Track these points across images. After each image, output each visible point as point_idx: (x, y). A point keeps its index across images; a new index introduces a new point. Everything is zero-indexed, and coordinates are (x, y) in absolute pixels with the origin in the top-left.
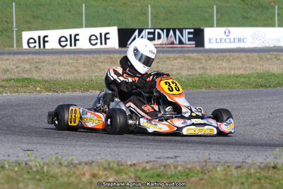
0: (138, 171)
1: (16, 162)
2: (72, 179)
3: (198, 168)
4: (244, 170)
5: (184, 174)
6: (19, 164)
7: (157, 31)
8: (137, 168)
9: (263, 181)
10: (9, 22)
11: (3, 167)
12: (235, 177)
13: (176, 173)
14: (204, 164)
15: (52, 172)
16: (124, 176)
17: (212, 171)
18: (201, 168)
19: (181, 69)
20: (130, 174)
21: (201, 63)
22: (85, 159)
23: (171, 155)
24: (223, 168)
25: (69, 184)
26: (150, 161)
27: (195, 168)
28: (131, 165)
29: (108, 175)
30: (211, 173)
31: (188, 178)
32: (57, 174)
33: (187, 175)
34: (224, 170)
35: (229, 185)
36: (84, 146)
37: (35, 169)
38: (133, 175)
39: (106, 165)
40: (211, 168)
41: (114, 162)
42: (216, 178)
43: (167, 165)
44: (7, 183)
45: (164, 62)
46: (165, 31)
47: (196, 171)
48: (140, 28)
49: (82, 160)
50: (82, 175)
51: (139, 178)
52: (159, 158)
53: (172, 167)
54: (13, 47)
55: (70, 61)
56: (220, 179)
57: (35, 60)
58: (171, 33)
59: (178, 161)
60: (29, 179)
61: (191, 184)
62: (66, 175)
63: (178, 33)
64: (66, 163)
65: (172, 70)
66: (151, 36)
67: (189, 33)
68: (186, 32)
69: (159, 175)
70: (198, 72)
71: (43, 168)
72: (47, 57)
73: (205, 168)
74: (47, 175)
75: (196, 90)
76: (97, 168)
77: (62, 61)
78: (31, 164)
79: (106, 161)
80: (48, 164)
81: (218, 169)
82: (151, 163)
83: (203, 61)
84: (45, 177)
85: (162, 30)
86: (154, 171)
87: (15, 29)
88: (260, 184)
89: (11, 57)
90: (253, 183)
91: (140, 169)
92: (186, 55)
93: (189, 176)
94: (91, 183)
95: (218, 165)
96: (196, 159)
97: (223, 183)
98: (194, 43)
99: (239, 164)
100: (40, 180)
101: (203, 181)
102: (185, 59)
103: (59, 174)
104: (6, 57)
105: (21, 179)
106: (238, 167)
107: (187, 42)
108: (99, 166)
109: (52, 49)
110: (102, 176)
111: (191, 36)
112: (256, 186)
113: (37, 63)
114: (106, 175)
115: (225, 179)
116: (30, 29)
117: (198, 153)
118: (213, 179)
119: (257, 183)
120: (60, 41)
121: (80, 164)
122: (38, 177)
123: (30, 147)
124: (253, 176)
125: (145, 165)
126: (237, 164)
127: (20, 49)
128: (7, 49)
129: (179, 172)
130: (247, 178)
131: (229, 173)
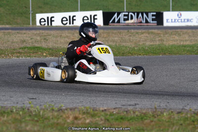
0: (107, 115)
1: (22, 107)
2: (60, 121)
3: (151, 113)
4: (183, 115)
5: (140, 117)
6: (23, 109)
7: (130, 14)
8: (107, 112)
9: (196, 123)
10: (27, 7)
11: (12, 112)
12: (176, 120)
13: (134, 117)
14: (155, 110)
15: (46, 115)
16: (97, 119)
17: (160, 115)
18: (153, 113)
19: (146, 40)
20: (102, 117)
21: (160, 36)
22: (71, 106)
23: (133, 103)
24: (168, 113)
25: (58, 124)
26: (117, 108)
27: (149, 113)
28: (103, 111)
29: (86, 118)
30: (159, 117)
31: (142, 120)
32: (49, 117)
33: (142, 118)
34: (169, 114)
35: (172, 126)
36: (73, 95)
37: (34, 113)
38: (103, 118)
39: (85, 111)
40: (159, 113)
41: (90, 108)
42: (163, 121)
43: (129, 111)
44: (13, 123)
45: (134, 35)
46: (136, 14)
47: (149, 115)
48: (118, 11)
49: (69, 107)
50: (67, 117)
51: (108, 120)
52: (124, 105)
53: (132, 113)
54: (30, 24)
55: (69, 35)
56: (165, 121)
57: (44, 34)
58: (140, 15)
59: (136, 108)
60: (30, 120)
61: (145, 124)
62: (56, 118)
63: (145, 15)
64: (57, 109)
65: (139, 41)
66: (126, 17)
67: (153, 15)
68: (150, 15)
69: (122, 118)
70: (158, 43)
71: (40, 112)
72: (52, 32)
73: (155, 113)
74: (42, 118)
75: (155, 56)
76: (78, 112)
77: (62, 35)
78: (32, 109)
79: (85, 107)
80: (44, 110)
81: (165, 114)
82: (117, 110)
83: (162, 35)
84: (41, 119)
85: (134, 13)
86: (119, 115)
87: (31, 12)
88: (194, 125)
89: (28, 32)
90: (189, 124)
91: (109, 113)
92: (150, 31)
93: (143, 119)
94: (73, 124)
95: (164, 111)
96: (150, 107)
97: (167, 124)
98: (156, 22)
99: (180, 110)
100: (37, 121)
101: (153, 123)
102: (149, 34)
103: (51, 117)
104: (24, 32)
105: (23, 120)
106: (179, 113)
107: (151, 22)
108: (79, 111)
109: (56, 26)
110: (81, 119)
111: (154, 17)
112: (191, 126)
113: (45, 36)
114: (84, 118)
115: (169, 121)
116: (42, 12)
117: (153, 101)
118: (160, 121)
119: (191, 125)
120: (62, 21)
121: (66, 109)
122: (36, 119)
123: (34, 96)
124: (189, 119)
125: (113, 110)
126: (178, 111)
127: (34, 26)
128: (25, 26)
129: (137, 116)
130: (185, 121)
131: (173, 117)
